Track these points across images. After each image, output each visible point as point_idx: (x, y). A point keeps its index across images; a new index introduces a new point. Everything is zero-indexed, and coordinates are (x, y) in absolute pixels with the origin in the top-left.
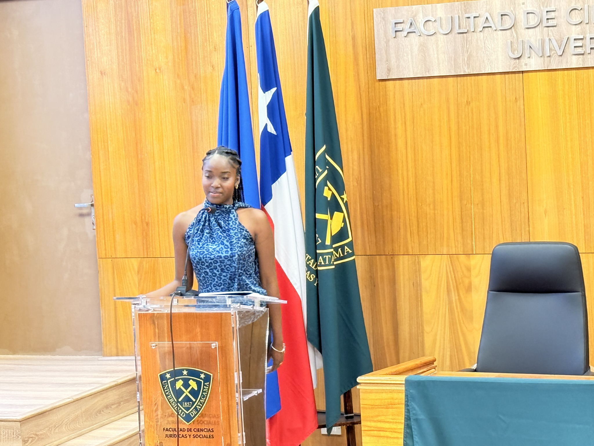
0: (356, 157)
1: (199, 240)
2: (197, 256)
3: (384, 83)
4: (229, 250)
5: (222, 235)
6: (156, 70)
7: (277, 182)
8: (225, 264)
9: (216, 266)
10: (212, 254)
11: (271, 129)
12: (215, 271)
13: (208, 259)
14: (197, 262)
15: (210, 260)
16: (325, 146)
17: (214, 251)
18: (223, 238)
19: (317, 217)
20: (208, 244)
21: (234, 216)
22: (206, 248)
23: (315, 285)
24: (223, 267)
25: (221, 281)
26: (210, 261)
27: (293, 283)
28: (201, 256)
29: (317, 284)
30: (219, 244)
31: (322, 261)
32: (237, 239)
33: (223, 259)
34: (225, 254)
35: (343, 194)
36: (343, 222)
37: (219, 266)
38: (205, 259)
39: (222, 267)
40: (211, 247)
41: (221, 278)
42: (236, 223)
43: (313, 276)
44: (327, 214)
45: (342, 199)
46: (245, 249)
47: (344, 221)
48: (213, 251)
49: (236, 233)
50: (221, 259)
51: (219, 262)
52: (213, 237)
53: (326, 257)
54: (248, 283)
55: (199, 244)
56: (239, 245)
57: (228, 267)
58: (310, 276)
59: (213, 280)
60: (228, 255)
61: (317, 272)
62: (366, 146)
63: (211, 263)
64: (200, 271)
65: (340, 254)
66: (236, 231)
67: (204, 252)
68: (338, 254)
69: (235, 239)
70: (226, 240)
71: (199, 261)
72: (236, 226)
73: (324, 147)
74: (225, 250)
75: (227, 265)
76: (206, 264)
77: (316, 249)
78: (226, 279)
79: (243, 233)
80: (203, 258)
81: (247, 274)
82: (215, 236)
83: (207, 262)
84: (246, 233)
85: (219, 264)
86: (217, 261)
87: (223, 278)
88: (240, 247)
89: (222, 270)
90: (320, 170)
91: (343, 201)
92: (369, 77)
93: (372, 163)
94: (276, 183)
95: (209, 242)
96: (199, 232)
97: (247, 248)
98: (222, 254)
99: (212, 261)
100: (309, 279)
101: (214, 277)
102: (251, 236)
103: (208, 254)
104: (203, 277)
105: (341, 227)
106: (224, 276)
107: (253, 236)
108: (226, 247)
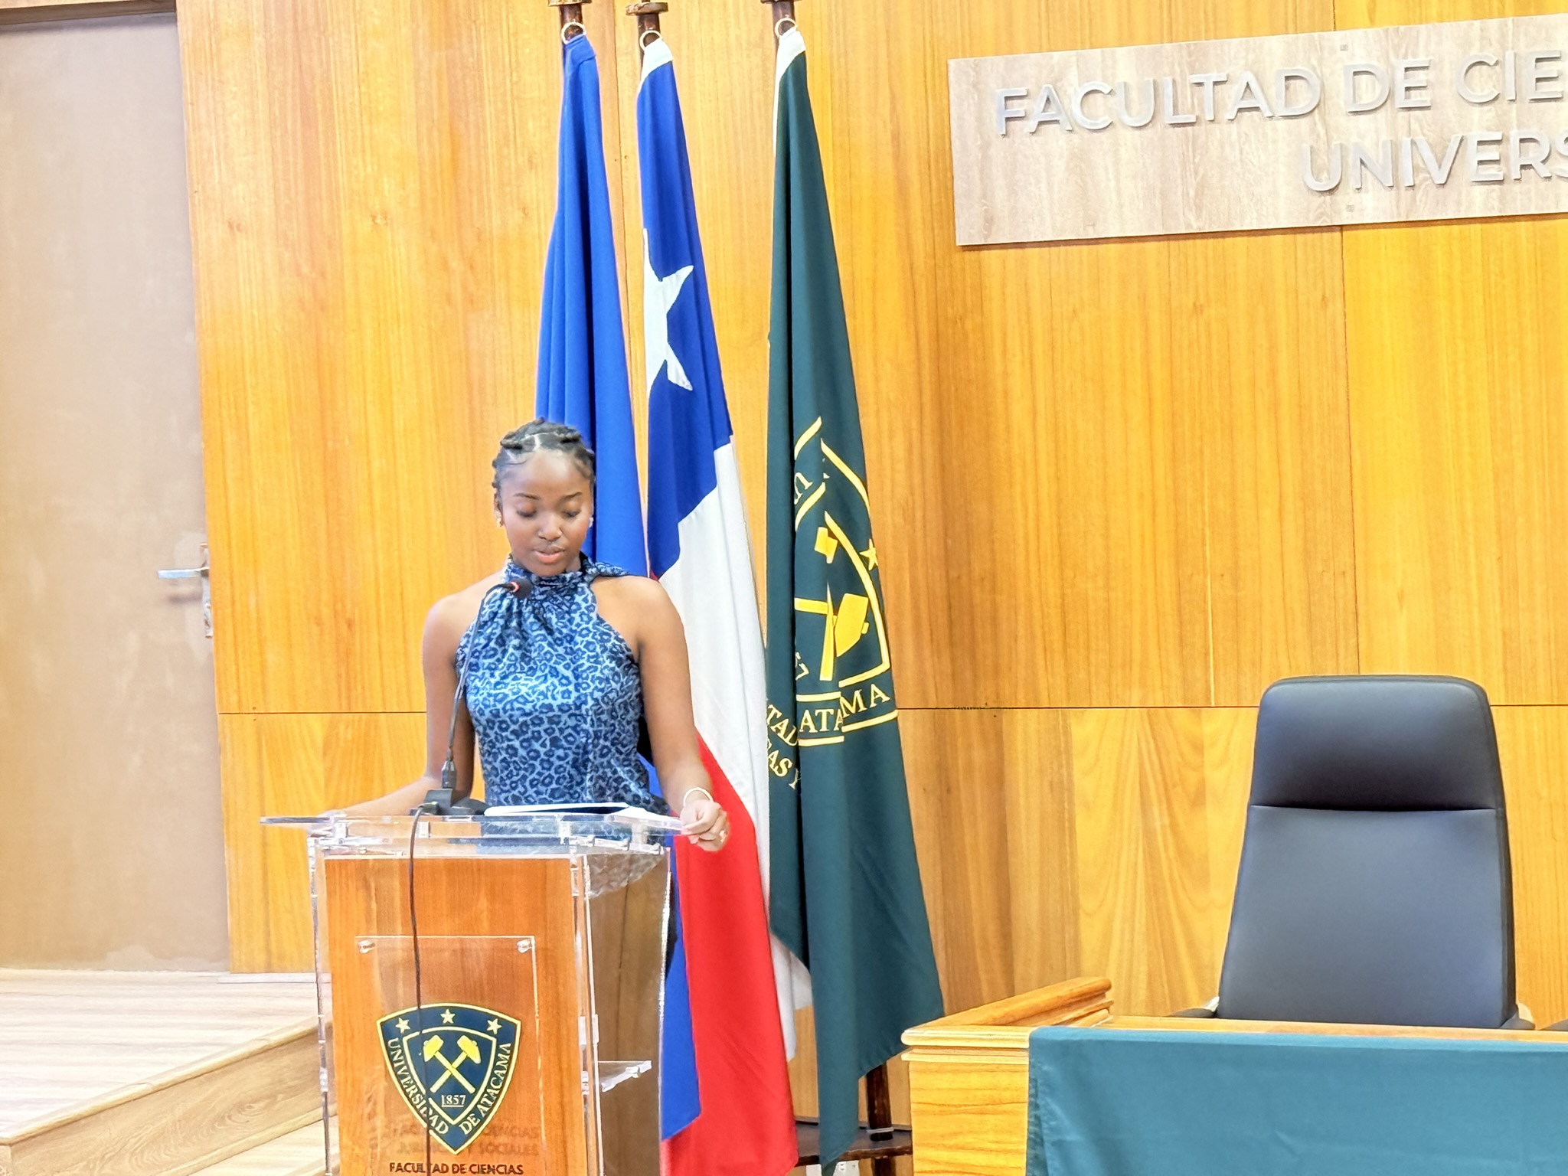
0: (900, 452)
1: (493, 666)
2: (486, 706)
3: (973, 255)
4: (571, 688)
5: (554, 653)
6: (374, 218)
7: (692, 514)
8: (561, 725)
10: (527, 701)
11: (678, 376)
12: (536, 746)
13: (517, 713)
14: (488, 721)
15: (522, 715)
16: (819, 419)
17: (534, 693)
18: (554, 658)
19: (797, 607)
20: (519, 675)
21: (585, 600)
22: (512, 685)
23: (793, 785)
24: (557, 733)
26: (521, 720)
27: (733, 783)
28: (499, 706)
29: (798, 785)
30: (546, 676)
31: (810, 724)
32: (592, 660)
33: (557, 712)
34: (560, 701)
35: (867, 548)
36: (866, 621)
37: (546, 731)
38: (509, 712)
39: (554, 735)
40: (526, 682)
41: (551, 764)
42: (590, 619)
43: (786, 764)
44: (825, 600)
45: (865, 561)
46: (614, 685)
47: (869, 618)
48: (530, 692)
49: (589, 643)
50: (551, 714)
51: (546, 720)
52: (531, 659)
53: (820, 715)
54: (620, 777)
55: (492, 675)
56: (598, 674)
57: (570, 735)
58: (777, 763)
59: (530, 770)
60: (571, 702)
61: (797, 754)
62: (929, 421)
63: (525, 723)
64: (493, 747)
65: (858, 707)
66: (589, 639)
67: (506, 696)
68: (852, 705)
69: (586, 658)
70: (563, 663)
71: (493, 719)
72: (590, 626)
73: (818, 423)
74: (560, 689)
75: (567, 728)
76: (513, 727)
77: (795, 692)
78: (565, 765)
79: (609, 645)
80: (505, 711)
81: (621, 753)
82: (534, 655)
83: (515, 723)
84: (617, 643)
85: (546, 725)
86: (541, 719)
87: (557, 763)
88: (601, 680)
89: (555, 742)
90: (807, 485)
91: (866, 565)
92: (937, 240)
93: (943, 467)
94: (691, 518)
95: (519, 670)
96: (492, 644)
98: (554, 698)
99: (528, 719)
100: (775, 770)
101: (531, 762)
102: (628, 650)
103: (516, 700)
104: (504, 760)
105: (862, 635)
106: (559, 758)
107: (634, 652)
108: (564, 681)
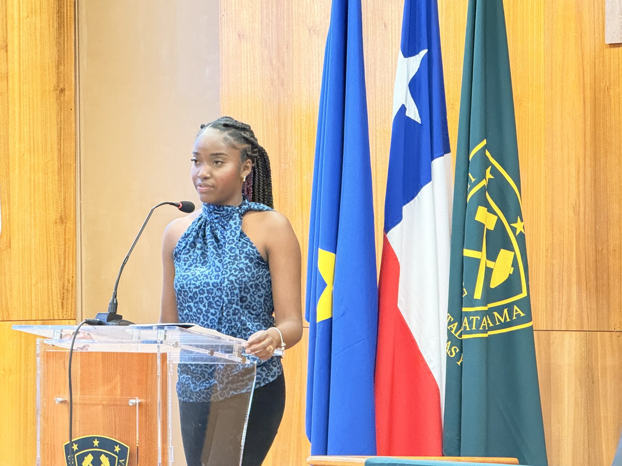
9: (202, 298)
10: (198, 280)
12: (201, 306)
13: (192, 286)
15: (194, 288)
16: (485, 140)
17: (202, 275)
19: (465, 254)
21: (235, 223)
22: (193, 270)
23: (459, 363)
24: (211, 300)
25: (209, 322)
26: (194, 290)
27: (427, 360)
28: (184, 282)
30: (210, 266)
33: (212, 287)
34: (214, 280)
35: (516, 222)
36: (512, 266)
37: (206, 297)
38: (189, 286)
39: (209, 300)
41: (208, 317)
42: (236, 234)
43: (455, 350)
44: (480, 250)
47: (515, 264)
48: (200, 275)
50: (208, 288)
51: (206, 291)
53: (473, 319)
61: (461, 344)
63: (196, 292)
64: (182, 306)
67: (188, 276)
68: (502, 318)
71: (181, 289)
72: (235, 238)
73: (484, 142)
76: (190, 294)
78: (215, 319)
79: (245, 250)
80: (187, 286)
83: (191, 292)
84: (251, 249)
85: (206, 295)
86: (203, 290)
87: (211, 317)
89: (210, 304)
90: (473, 180)
91: (514, 232)
97: (251, 273)
98: (211, 279)
99: (198, 290)
100: (449, 353)
101: (198, 316)
102: (259, 254)
103: (193, 279)
104: (186, 314)
105: (510, 274)
106: (212, 314)
107: (263, 255)
